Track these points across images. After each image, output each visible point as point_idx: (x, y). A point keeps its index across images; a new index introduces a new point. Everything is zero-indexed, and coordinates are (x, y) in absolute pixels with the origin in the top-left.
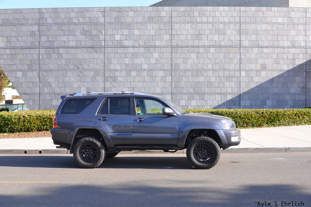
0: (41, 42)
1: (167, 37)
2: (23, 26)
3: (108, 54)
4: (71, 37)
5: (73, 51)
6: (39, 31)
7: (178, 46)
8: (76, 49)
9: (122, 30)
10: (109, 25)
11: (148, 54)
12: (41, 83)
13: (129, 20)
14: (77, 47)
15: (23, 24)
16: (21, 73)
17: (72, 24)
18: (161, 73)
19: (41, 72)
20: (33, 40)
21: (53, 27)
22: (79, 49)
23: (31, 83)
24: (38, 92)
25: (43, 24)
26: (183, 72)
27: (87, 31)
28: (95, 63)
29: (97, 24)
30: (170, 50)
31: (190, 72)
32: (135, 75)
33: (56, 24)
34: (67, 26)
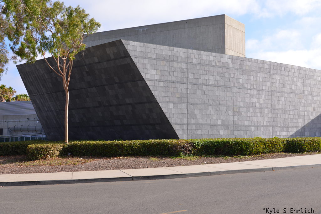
0: (188, 79)
1: (268, 84)
2: (174, 63)
3: (235, 94)
4: (211, 76)
5: (212, 88)
6: (187, 69)
7: (274, 91)
8: (214, 87)
9: (243, 75)
10: (236, 70)
11: (259, 95)
12: (188, 114)
13: (247, 68)
14: (215, 86)
15: (174, 61)
16: (173, 104)
17: (211, 66)
18: (266, 111)
19: (188, 105)
20: (182, 76)
21: (197, 67)
22: (217, 87)
23: (181, 114)
24: (187, 122)
25: (190, 63)
26: (278, 110)
27: (221, 73)
28: (227, 100)
29: (228, 68)
30: (271, 94)
31: (281, 111)
32: (252, 111)
33: (199, 64)
34: (207, 67)
